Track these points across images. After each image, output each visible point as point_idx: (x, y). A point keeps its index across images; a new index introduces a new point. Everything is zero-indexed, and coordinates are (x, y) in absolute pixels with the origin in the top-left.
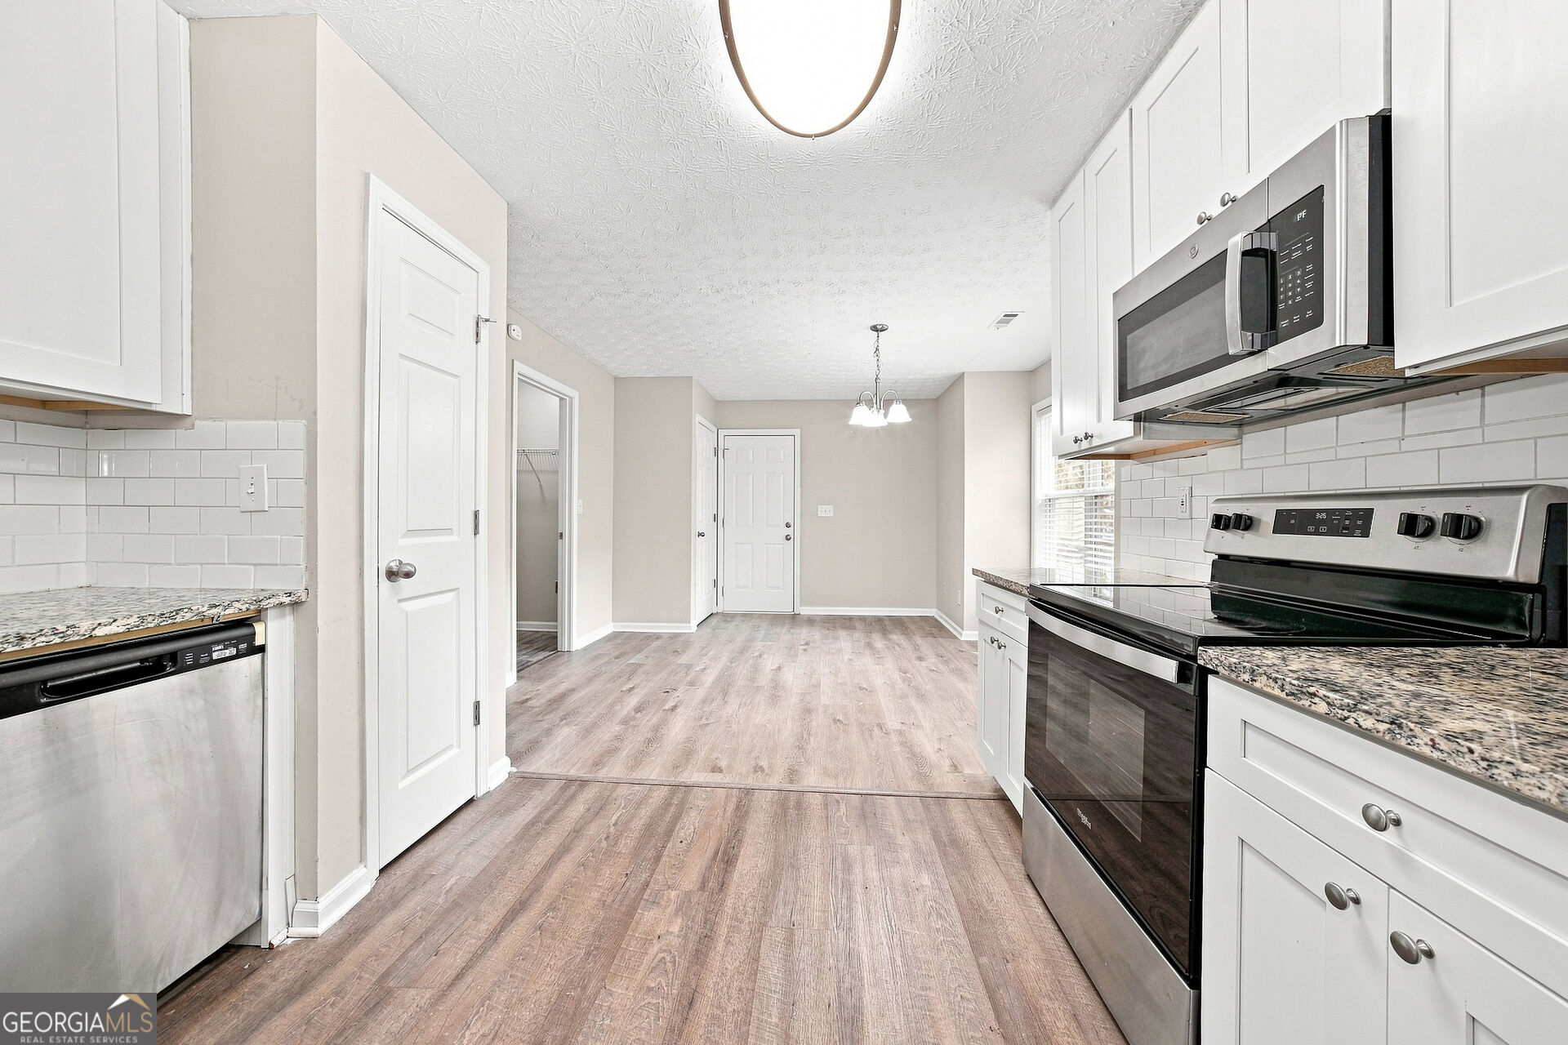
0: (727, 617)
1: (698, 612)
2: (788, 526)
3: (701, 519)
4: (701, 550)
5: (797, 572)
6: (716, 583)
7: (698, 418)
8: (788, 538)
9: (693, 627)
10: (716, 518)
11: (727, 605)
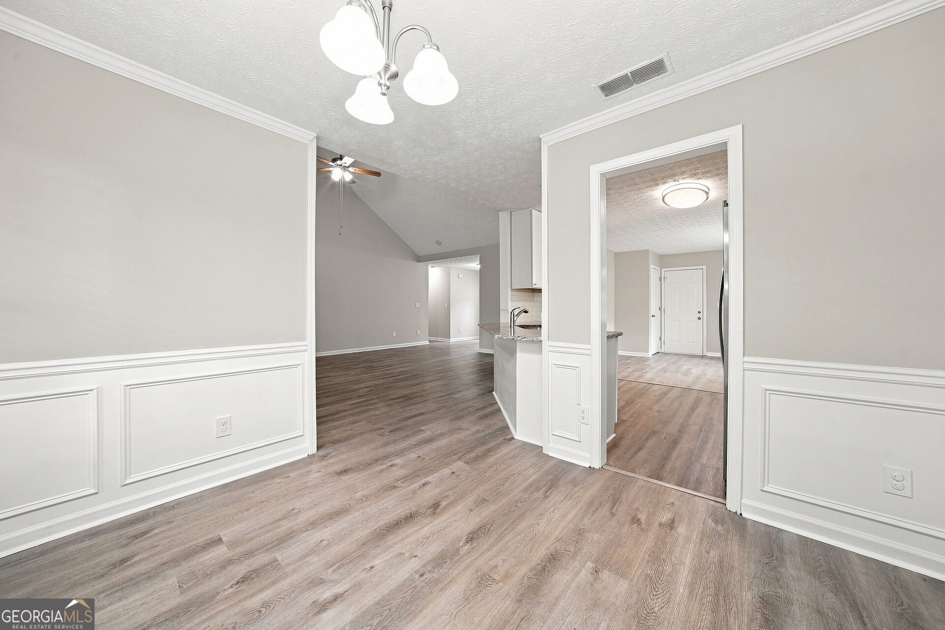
0: (665, 354)
1: (653, 349)
2: (699, 312)
3: (654, 309)
4: (654, 324)
5: (705, 335)
6: (660, 339)
7: (652, 266)
8: (699, 319)
9: (651, 356)
10: (660, 309)
11: (666, 349)
